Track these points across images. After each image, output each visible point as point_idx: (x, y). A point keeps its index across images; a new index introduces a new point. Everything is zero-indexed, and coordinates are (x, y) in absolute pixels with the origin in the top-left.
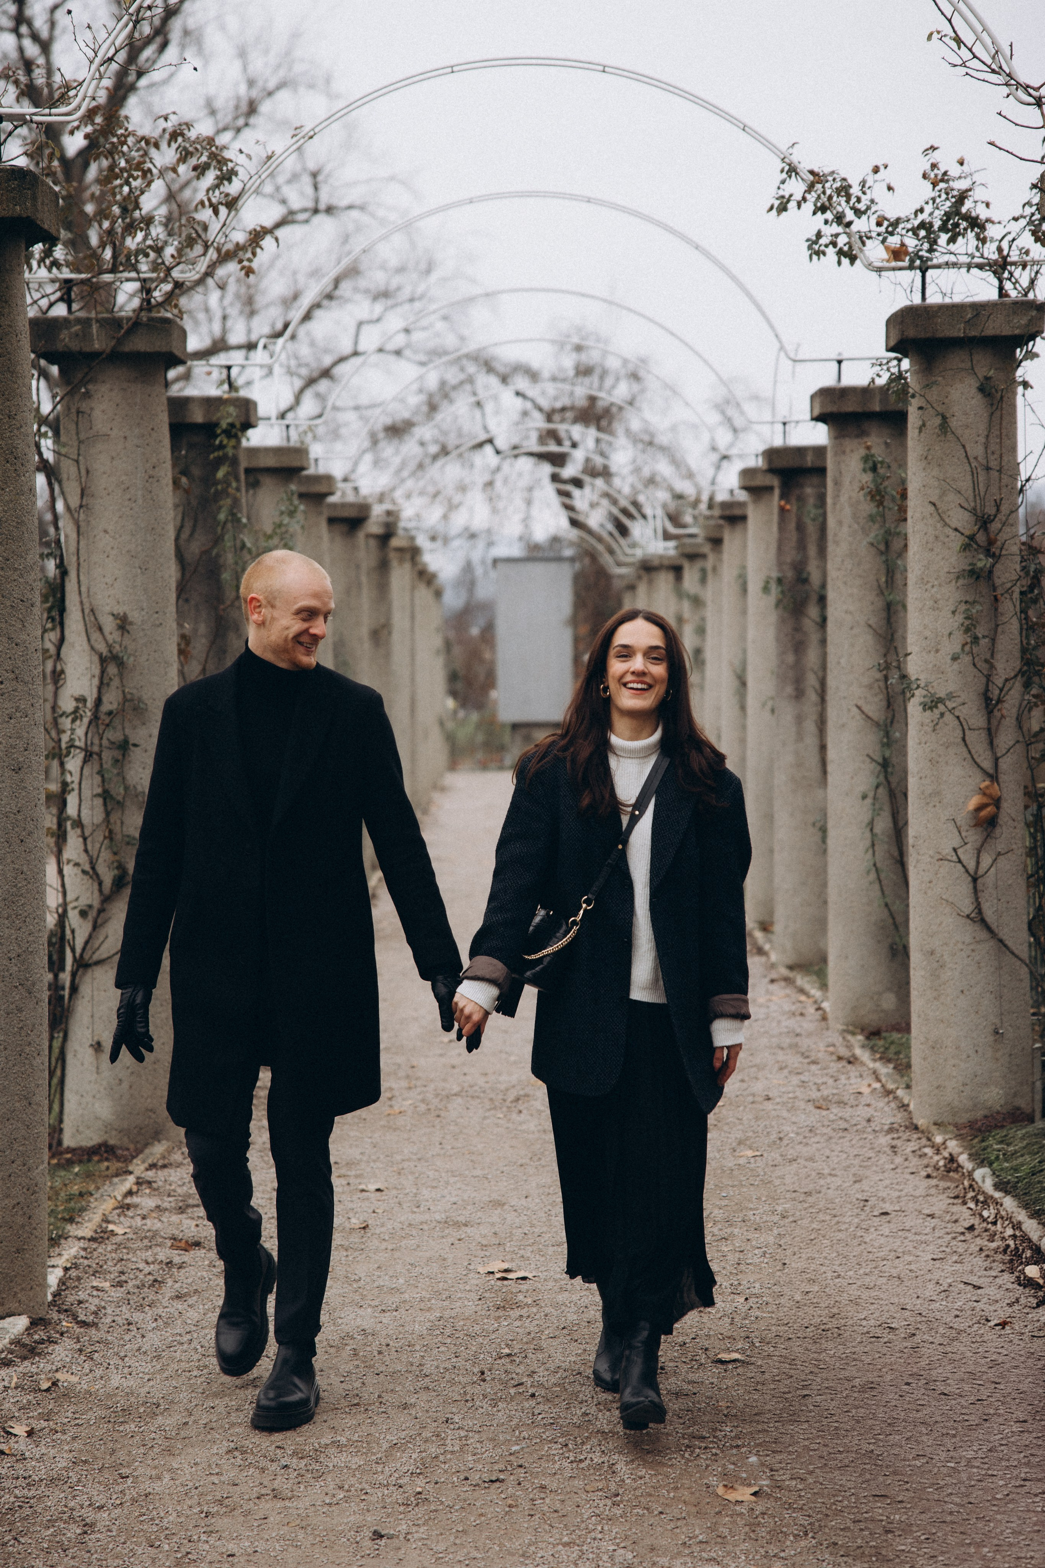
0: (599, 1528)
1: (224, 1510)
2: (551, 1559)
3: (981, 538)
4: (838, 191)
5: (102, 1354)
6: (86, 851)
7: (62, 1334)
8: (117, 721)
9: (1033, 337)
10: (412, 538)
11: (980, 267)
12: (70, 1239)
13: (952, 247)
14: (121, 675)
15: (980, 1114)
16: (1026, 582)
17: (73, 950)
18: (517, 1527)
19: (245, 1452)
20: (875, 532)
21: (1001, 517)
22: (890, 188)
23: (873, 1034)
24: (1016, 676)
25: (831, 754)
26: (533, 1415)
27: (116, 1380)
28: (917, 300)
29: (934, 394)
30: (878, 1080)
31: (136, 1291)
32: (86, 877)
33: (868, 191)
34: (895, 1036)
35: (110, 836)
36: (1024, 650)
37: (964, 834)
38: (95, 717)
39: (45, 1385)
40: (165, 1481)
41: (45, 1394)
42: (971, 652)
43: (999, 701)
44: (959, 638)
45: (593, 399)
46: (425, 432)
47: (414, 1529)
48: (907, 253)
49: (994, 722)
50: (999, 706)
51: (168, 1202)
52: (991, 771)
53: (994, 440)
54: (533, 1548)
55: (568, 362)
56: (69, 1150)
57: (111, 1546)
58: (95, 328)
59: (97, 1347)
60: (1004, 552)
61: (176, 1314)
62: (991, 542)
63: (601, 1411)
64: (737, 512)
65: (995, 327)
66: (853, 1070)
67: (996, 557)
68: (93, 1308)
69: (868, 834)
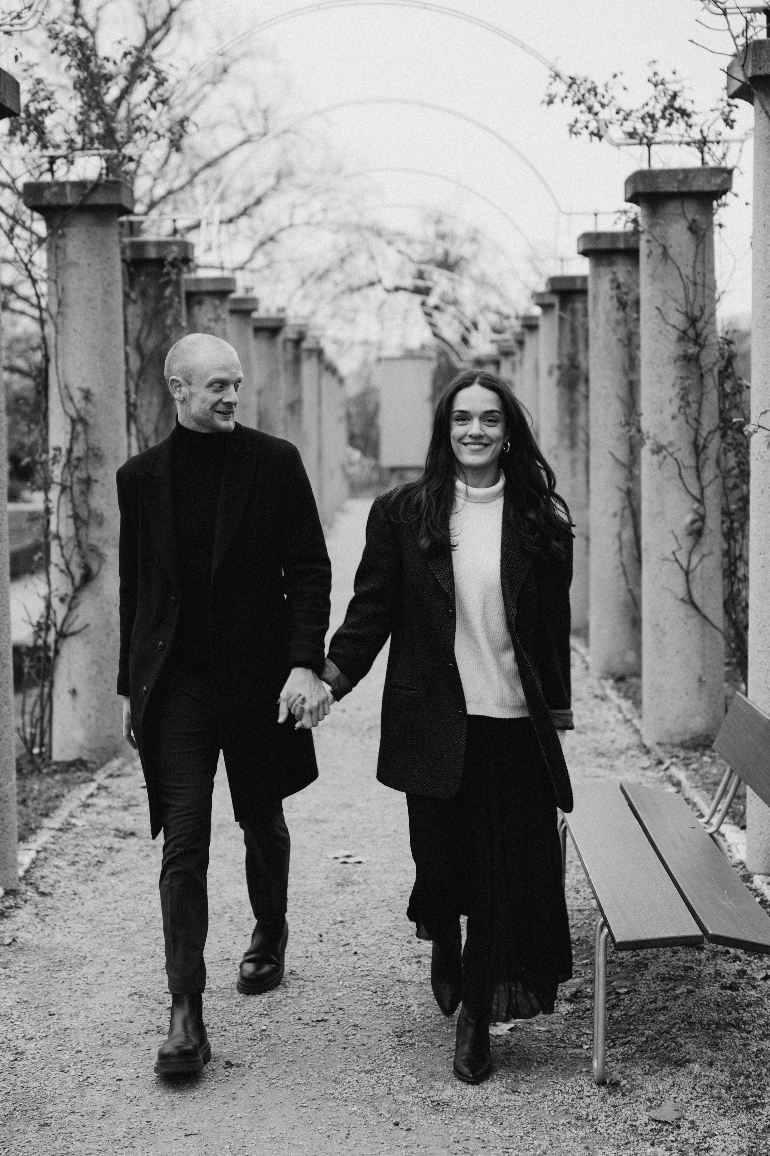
0: (394, 1058)
1: (120, 1042)
2: (355, 1083)
3: (691, 333)
4: (589, 91)
5: (51, 917)
6: (63, 556)
7: (26, 902)
8: (82, 465)
9: (724, 192)
10: (318, 343)
11: (688, 144)
12: (44, 830)
13: (668, 129)
14: (86, 432)
15: (688, 737)
16: (722, 364)
17: (55, 625)
18: (333, 1057)
19: (142, 996)
20: (622, 332)
21: (705, 318)
22: (625, 88)
23: (620, 679)
24: (715, 430)
25: (593, 486)
26: (354, 968)
27: (59, 937)
28: (645, 167)
29: (657, 232)
30: (621, 711)
31: (84, 869)
32: (63, 576)
33: (609, 90)
34: (634, 680)
35: (79, 545)
36: (721, 412)
37: (680, 541)
38: (68, 461)
39: (7, 941)
40: (81, 1018)
41: (6, 947)
42: (685, 413)
43: (705, 447)
44: (677, 403)
45: (447, 254)
46: (337, 276)
47: (257, 1059)
48: (637, 134)
49: (701, 462)
50: (705, 451)
51: (117, 803)
52: (698, 496)
53: (699, 264)
54: (343, 1075)
55: (431, 231)
56: (57, 763)
57: (32, 1071)
58: (68, 189)
59: (49, 912)
60: (707, 343)
61: (109, 887)
62: (698, 335)
63: (404, 965)
64: (534, 322)
65: (699, 185)
66: (604, 705)
67: (702, 346)
68: (51, 882)
69: (617, 542)
